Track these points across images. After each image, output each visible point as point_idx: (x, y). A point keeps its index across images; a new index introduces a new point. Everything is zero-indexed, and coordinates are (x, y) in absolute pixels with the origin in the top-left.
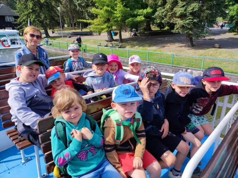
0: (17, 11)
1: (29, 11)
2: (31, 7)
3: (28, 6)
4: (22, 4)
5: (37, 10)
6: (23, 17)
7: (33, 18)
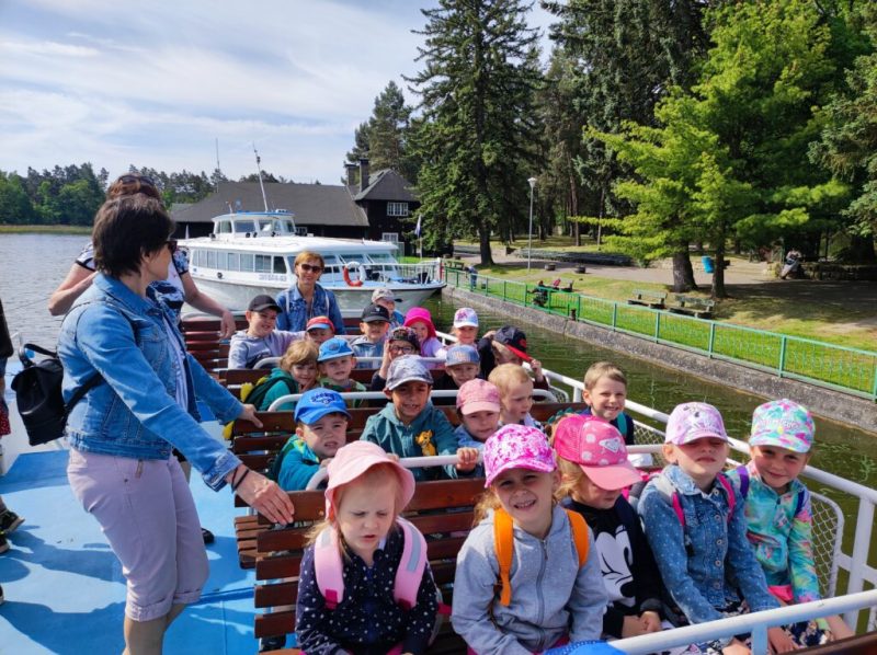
0: (417, 188)
1: (447, 189)
2: (455, 177)
3: (448, 174)
4: (433, 170)
5: (471, 184)
6: (430, 204)
7: (455, 208)
